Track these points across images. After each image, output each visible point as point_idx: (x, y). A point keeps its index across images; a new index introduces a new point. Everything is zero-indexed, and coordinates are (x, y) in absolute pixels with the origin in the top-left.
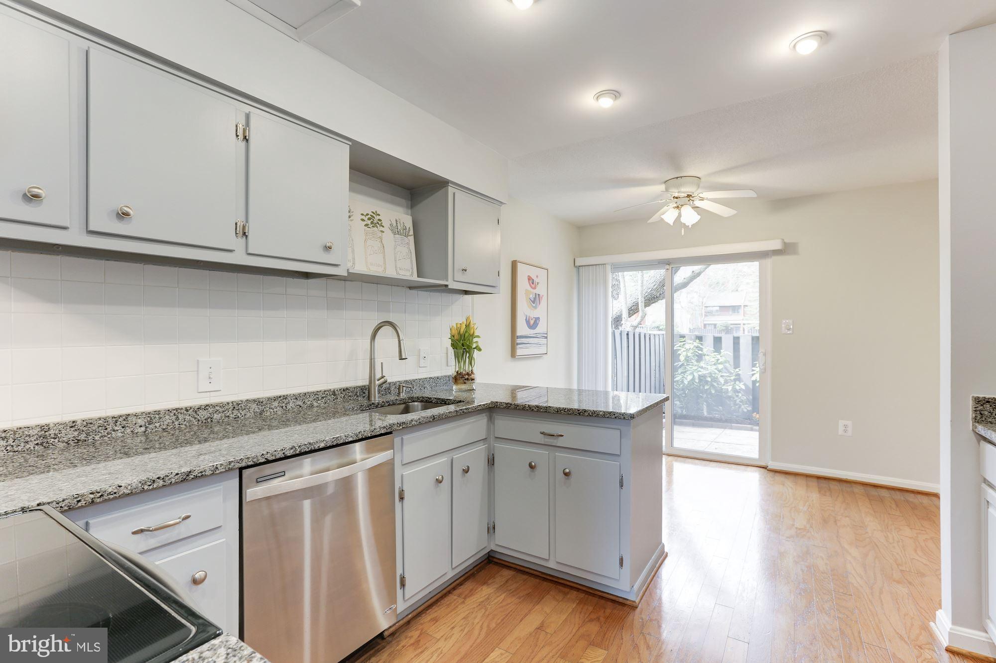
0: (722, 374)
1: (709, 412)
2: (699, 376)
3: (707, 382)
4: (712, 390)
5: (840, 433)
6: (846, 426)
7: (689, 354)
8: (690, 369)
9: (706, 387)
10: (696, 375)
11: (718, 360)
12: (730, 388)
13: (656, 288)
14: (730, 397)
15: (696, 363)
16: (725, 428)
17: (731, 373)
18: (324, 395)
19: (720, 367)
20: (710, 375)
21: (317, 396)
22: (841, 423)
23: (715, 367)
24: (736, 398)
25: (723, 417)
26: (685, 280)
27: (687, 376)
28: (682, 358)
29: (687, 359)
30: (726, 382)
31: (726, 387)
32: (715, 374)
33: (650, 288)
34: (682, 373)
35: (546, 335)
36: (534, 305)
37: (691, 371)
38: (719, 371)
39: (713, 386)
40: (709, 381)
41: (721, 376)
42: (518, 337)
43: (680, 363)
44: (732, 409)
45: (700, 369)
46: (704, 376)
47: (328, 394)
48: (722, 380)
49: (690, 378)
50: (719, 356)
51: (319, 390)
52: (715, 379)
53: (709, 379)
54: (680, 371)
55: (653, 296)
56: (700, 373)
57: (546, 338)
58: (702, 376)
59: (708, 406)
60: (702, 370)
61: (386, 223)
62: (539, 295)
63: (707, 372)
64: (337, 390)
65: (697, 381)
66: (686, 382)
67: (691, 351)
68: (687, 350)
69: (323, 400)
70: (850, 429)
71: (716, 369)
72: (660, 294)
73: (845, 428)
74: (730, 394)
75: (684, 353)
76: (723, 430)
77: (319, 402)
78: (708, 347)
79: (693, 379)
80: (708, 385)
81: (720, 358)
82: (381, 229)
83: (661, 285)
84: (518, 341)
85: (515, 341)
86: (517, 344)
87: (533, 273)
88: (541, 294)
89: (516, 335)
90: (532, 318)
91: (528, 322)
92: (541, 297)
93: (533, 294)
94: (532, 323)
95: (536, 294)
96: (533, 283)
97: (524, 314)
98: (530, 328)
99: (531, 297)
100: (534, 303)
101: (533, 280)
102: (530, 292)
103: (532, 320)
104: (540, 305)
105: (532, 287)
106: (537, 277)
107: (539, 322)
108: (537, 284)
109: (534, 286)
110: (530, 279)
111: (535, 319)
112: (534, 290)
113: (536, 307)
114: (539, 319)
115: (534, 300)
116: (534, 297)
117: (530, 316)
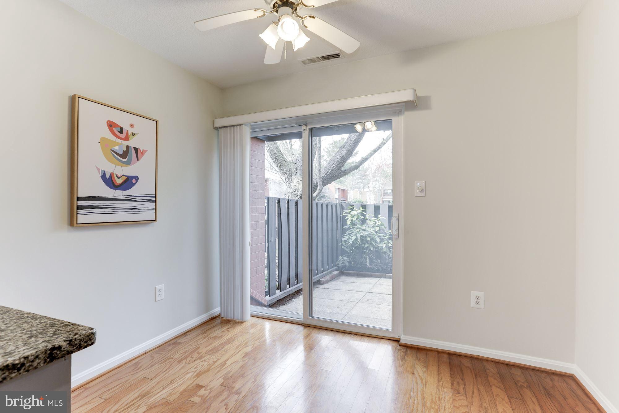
0: (379, 235)
1: (370, 264)
2: (361, 236)
3: (367, 241)
4: (371, 248)
5: (472, 306)
6: (478, 297)
7: (354, 219)
8: (354, 231)
9: (366, 246)
10: (358, 235)
11: (376, 223)
12: (384, 246)
13: (335, 169)
14: (385, 253)
15: (359, 226)
16: (380, 277)
17: (386, 234)
19: (377, 229)
20: (369, 236)
22: (474, 294)
23: (373, 229)
24: (389, 253)
25: (380, 268)
26: (356, 164)
27: (352, 237)
28: (349, 222)
29: (353, 223)
30: (382, 240)
31: (382, 245)
32: (373, 234)
33: (330, 169)
34: (349, 234)
35: (154, 199)
36: (125, 160)
37: (355, 233)
38: (377, 232)
39: (372, 244)
40: (368, 241)
41: (379, 236)
43: (348, 226)
44: (387, 262)
45: (362, 231)
46: (365, 237)
48: (378, 240)
49: (354, 238)
50: (376, 221)
52: (373, 239)
53: (369, 239)
54: (347, 232)
55: (333, 175)
56: (362, 234)
57: (155, 201)
58: (364, 237)
59: (370, 259)
60: (363, 232)
62: (136, 149)
63: (367, 233)
65: (359, 240)
66: (351, 242)
67: (356, 217)
68: (353, 216)
70: (482, 301)
71: (373, 231)
72: (338, 174)
73: (477, 300)
74: (384, 251)
75: (350, 219)
76: (378, 279)
78: (370, 214)
79: (356, 239)
80: (368, 244)
81: (377, 222)
83: (338, 167)
84: (82, 204)
85: (77, 203)
86: (78, 208)
87: (122, 120)
88: (141, 148)
89: (79, 196)
90: (119, 175)
91: (109, 181)
92: (142, 151)
93: (120, 146)
94: (119, 181)
95: (128, 147)
96: (121, 132)
97: (98, 170)
98: (114, 188)
99: (116, 148)
100: (125, 158)
101: (122, 129)
102: (112, 141)
103: (119, 178)
104: (140, 161)
105: (117, 137)
106: (132, 126)
107: (137, 181)
108: (129, 133)
109: (123, 136)
110: (111, 125)
111: (126, 177)
112: (123, 141)
113: (128, 163)
114: (136, 178)
115: (125, 154)
116: (125, 150)
117: (115, 173)
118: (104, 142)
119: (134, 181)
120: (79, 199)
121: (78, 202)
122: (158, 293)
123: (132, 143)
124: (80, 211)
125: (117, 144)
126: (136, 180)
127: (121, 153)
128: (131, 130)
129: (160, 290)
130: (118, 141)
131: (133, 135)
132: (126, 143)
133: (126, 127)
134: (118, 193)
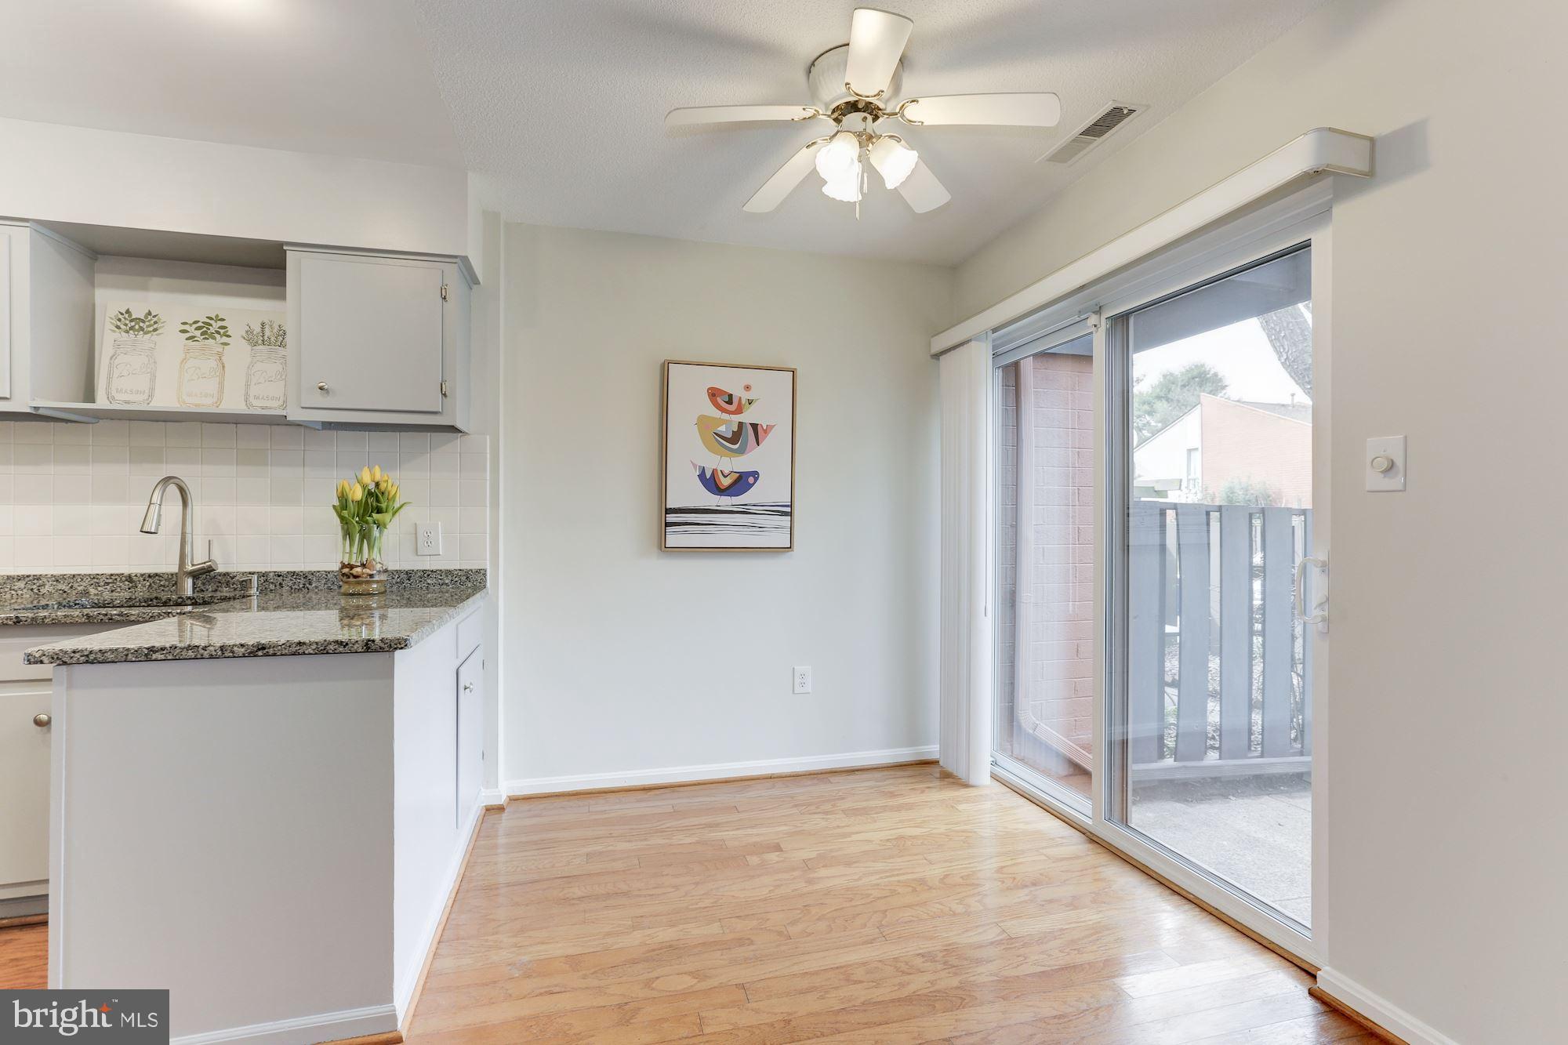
18: (110, 581)
21: (95, 580)
35: (788, 509)
36: (736, 446)
42: (668, 511)
47: (119, 579)
51: (100, 573)
61: (236, 330)
62: (755, 426)
64: (136, 576)
69: (108, 587)
77: (100, 589)
82: (226, 339)
84: (671, 518)
85: (666, 517)
86: (667, 525)
87: (731, 382)
88: (763, 423)
89: (668, 507)
90: (726, 472)
91: (711, 482)
92: (765, 428)
93: (727, 424)
94: (726, 482)
95: (741, 424)
96: (730, 402)
97: (695, 466)
98: (717, 492)
99: (722, 429)
100: (734, 443)
101: (731, 396)
102: (714, 419)
103: (725, 477)
104: (761, 446)
105: (723, 410)
106: (748, 388)
107: (756, 479)
108: (743, 402)
109: (732, 408)
110: (714, 394)
111: (738, 475)
112: (733, 416)
113: (741, 451)
114: (755, 475)
115: (735, 437)
116: (735, 430)
117: (719, 469)
118: (703, 423)
119: (751, 480)
120: (668, 512)
121: (667, 515)
122: (798, 680)
123: (747, 417)
124: (669, 529)
125: (724, 422)
126: (754, 477)
127: (729, 435)
128: (745, 396)
129: (803, 676)
130: (725, 416)
131: (750, 402)
132: (737, 418)
133: (738, 392)
134: (725, 502)
